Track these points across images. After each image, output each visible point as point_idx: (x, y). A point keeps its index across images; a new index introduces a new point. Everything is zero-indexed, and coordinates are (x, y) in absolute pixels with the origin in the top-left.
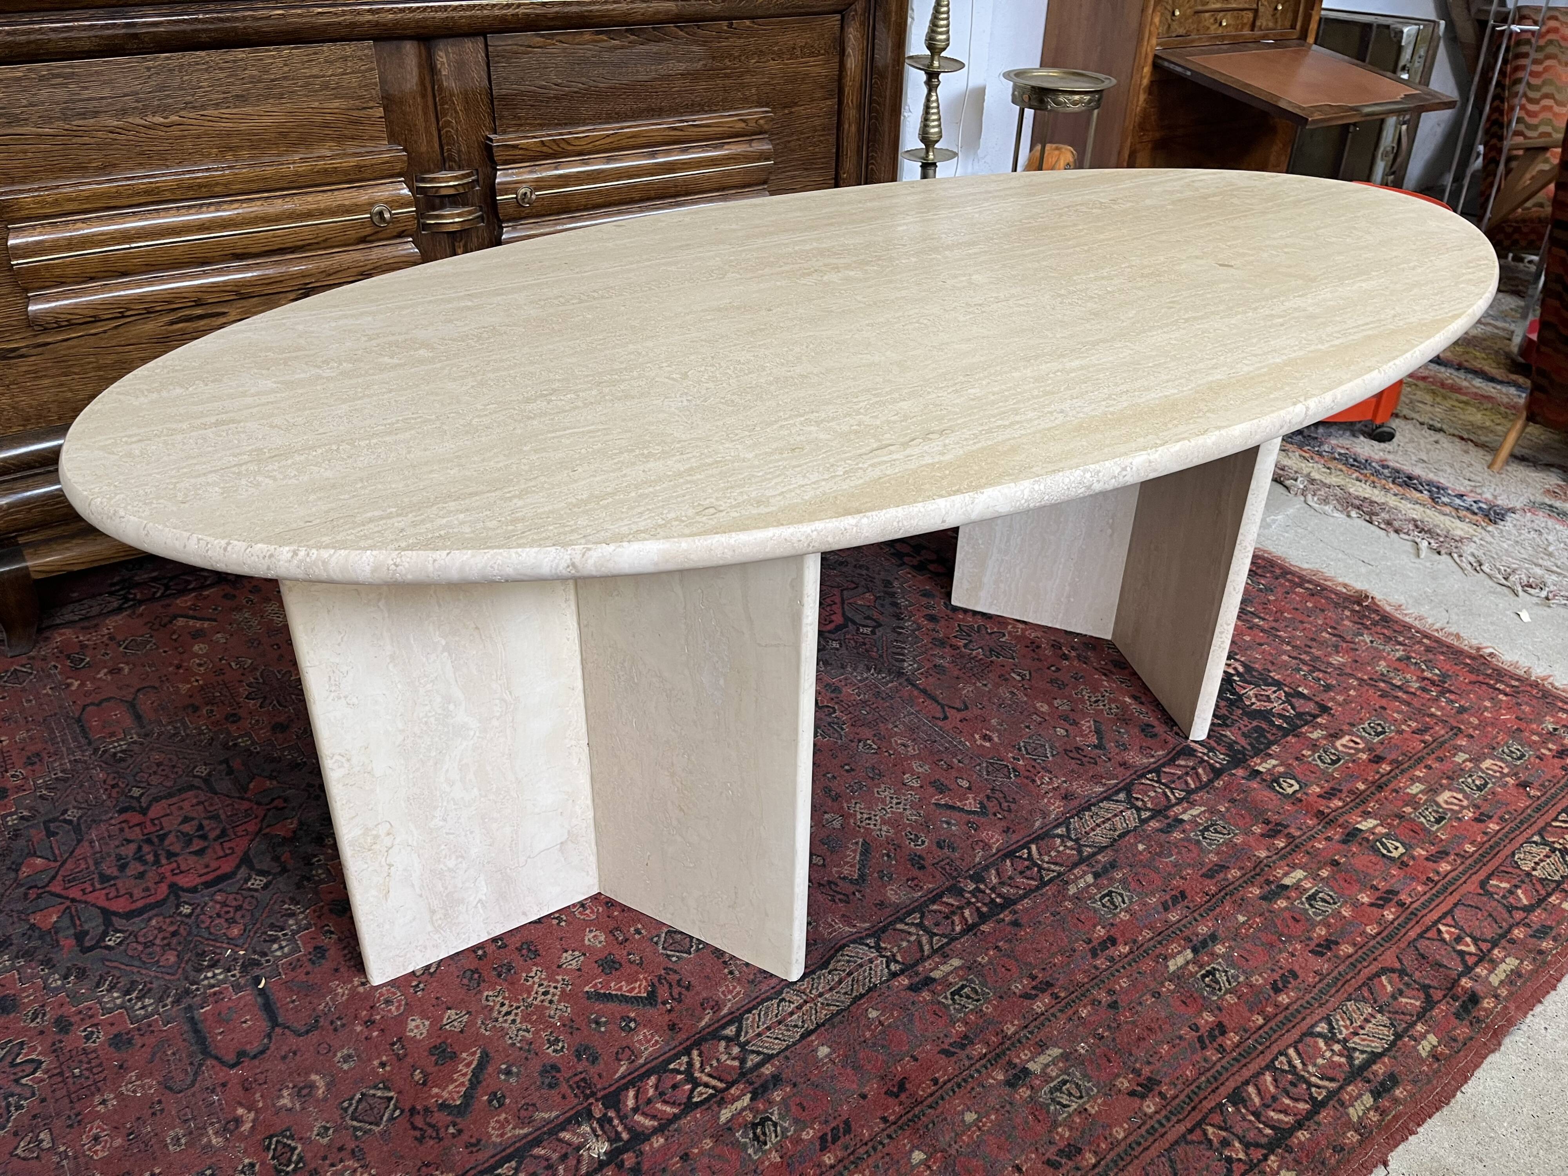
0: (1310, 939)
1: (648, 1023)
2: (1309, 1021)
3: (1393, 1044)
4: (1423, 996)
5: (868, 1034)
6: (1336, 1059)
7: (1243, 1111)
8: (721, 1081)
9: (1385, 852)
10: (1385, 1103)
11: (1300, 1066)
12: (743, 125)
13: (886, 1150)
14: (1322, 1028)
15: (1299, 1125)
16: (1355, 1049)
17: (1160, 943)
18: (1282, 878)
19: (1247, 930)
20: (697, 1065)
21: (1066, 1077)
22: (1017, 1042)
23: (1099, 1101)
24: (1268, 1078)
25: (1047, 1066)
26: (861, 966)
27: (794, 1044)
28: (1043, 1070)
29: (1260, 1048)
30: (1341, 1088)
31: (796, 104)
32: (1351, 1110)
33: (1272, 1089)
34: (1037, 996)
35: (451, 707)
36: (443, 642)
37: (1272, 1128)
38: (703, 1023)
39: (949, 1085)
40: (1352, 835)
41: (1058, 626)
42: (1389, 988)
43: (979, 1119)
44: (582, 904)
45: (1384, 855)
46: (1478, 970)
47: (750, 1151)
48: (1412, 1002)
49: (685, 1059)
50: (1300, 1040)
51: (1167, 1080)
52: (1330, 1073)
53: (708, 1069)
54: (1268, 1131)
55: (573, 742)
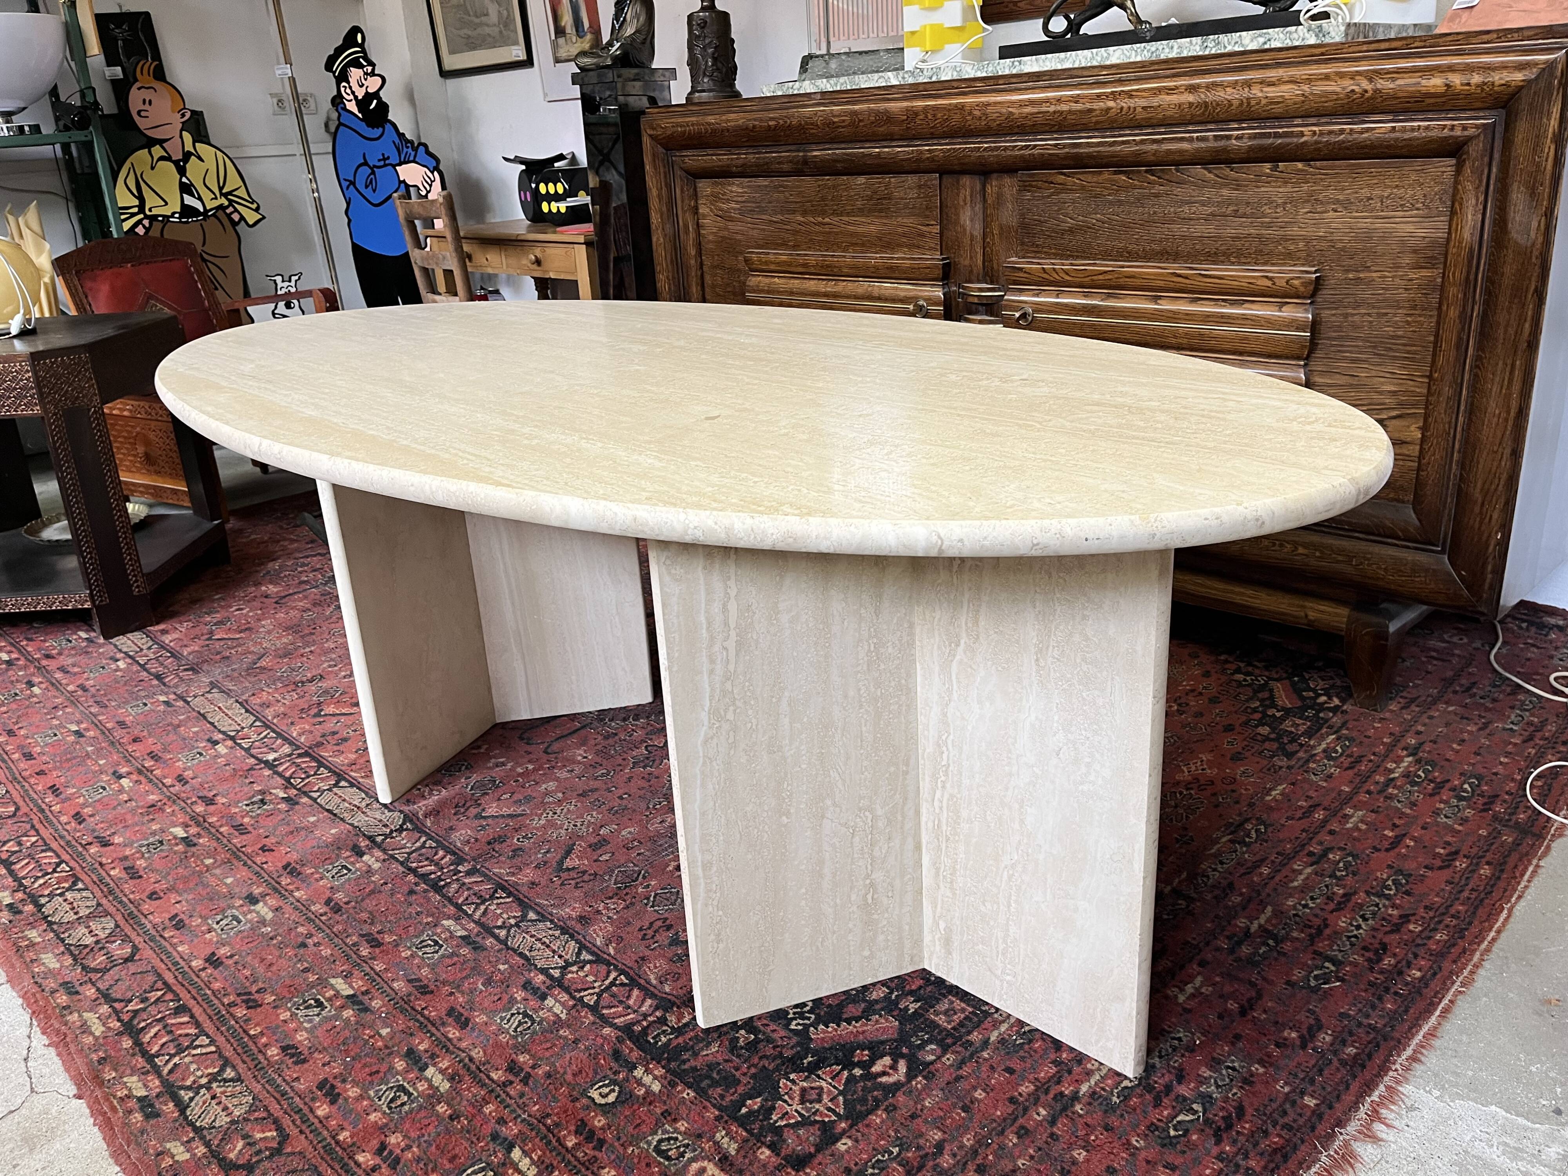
2: (237, 1061)
3: (192, 1124)
4: (240, 1162)
6: (192, 1079)
10: (132, 1104)
11: (194, 1052)
12: (1269, 283)
14: (229, 1073)
15: (138, 1043)
16: (197, 1093)
19: (368, 1035)
24: (193, 1031)
30: (160, 1076)
32: (135, 1078)
33: (179, 1032)
37: (143, 1028)
42: (258, 1136)
48: (236, 1150)
50: (221, 1055)
51: (216, 973)
52: (180, 1071)
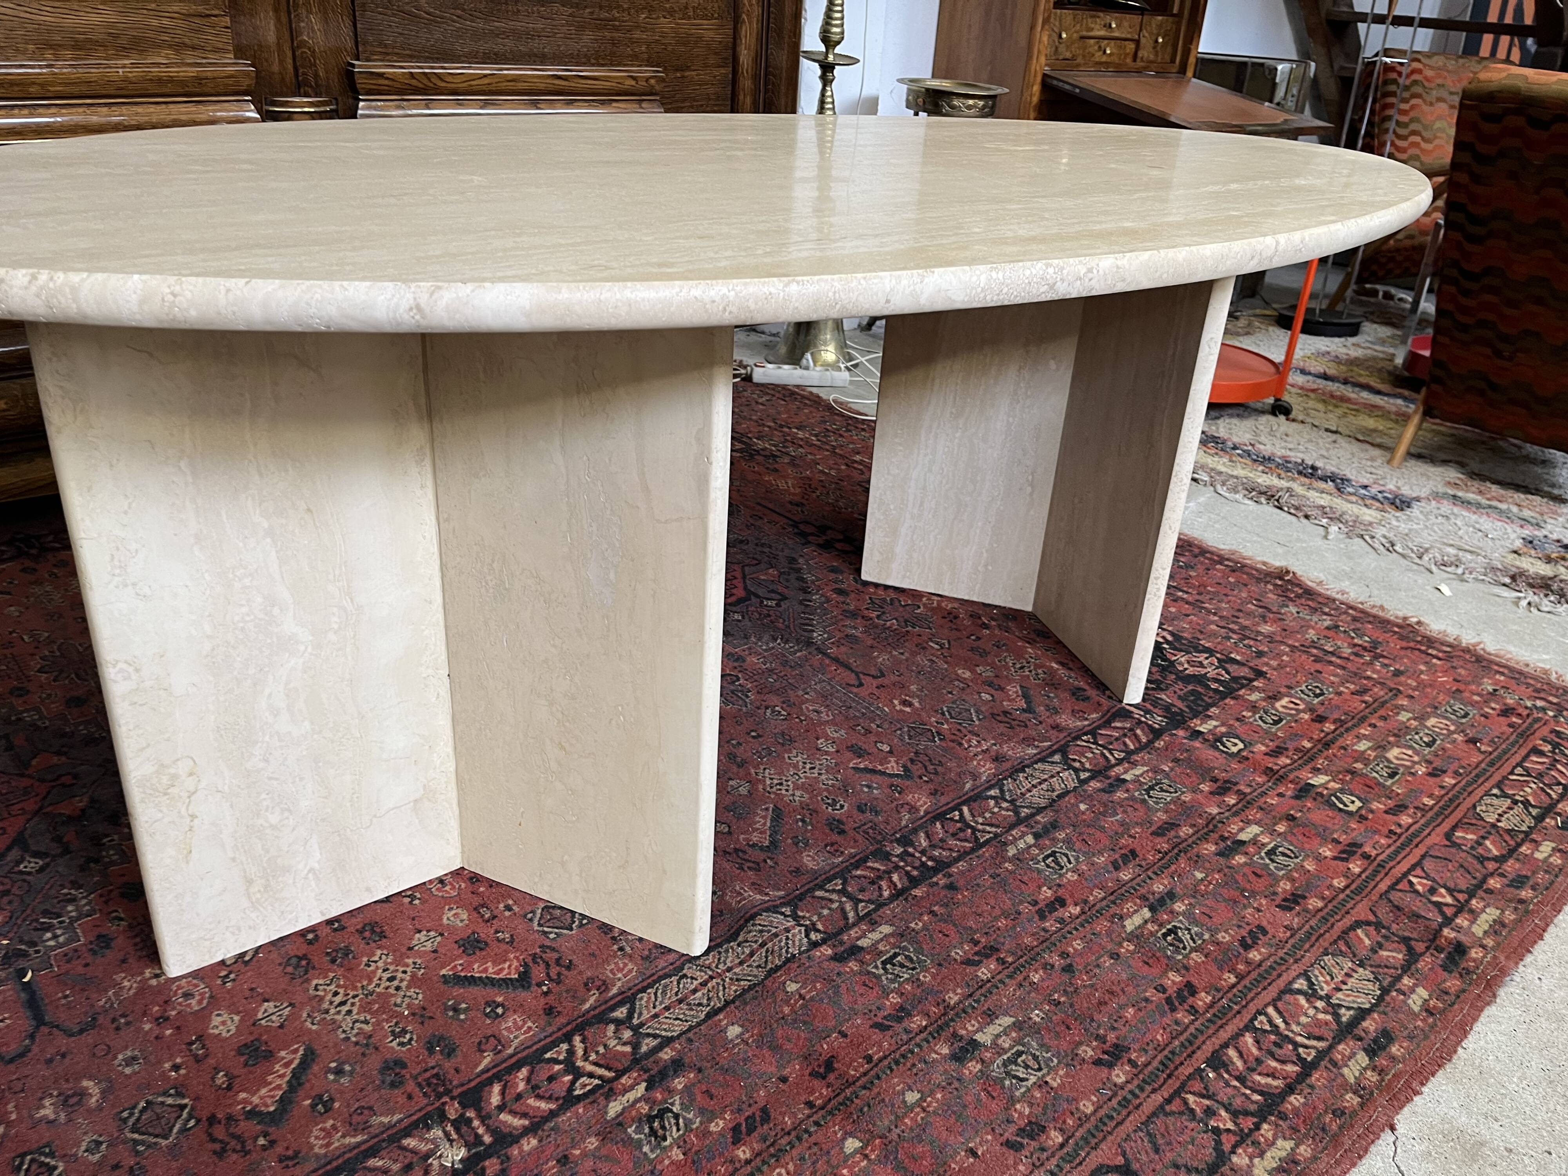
0: (1275, 894)
1: (520, 1008)
2: (1285, 978)
3: (1380, 999)
4: (1404, 949)
5: (787, 1010)
6: (1321, 1016)
7: (1226, 1076)
8: (609, 1068)
9: (1341, 806)
10: (1382, 1061)
11: (1282, 1026)
12: (633, 83)
13: (812, 1140)
14: (1301, 984)
15: (1290, 1089)
16: (1340, 1006)
17: (1114, 903)
18: (1237, 834)
19: (1207, 886)
20: (580, 1052)
21: (1021, 1048)
22: (962, 1012)
23: (1061, 1073)
24: (1249, 1039)
25: (998, 1036)
26: (776, 935)
27: (699, 1024)
28: (994, 1043)
29: (1236, 1007)
30: (1331, 1047)
31: (688, 68)
32: (1345, 1071)
33: (1255, 1051)
34: (980, 962)
35: (276, 611)
36: (266, 525)
37: (1261, 1093)
38: (587, 1006)
39: (886, 1062)
40: (1305, 791)
41: (975, 599)
42: (1367, 942)
43: (922, 1099)
44: (441, 881)
45: (1340, 810)
46: (1458, 921)
47: (646, 1149)
48: (1394, 955)
49: (565, 1046)
50: (1279, 998)
51: (1137, 1046)
52: (1316, 1032)
53: (593, 1057)
54: (1256, 1097)
55: (430, 671)
